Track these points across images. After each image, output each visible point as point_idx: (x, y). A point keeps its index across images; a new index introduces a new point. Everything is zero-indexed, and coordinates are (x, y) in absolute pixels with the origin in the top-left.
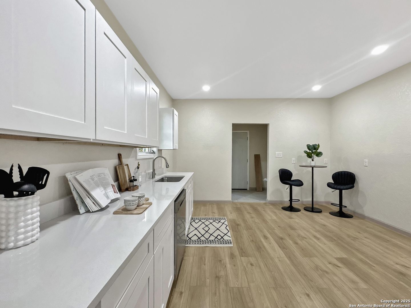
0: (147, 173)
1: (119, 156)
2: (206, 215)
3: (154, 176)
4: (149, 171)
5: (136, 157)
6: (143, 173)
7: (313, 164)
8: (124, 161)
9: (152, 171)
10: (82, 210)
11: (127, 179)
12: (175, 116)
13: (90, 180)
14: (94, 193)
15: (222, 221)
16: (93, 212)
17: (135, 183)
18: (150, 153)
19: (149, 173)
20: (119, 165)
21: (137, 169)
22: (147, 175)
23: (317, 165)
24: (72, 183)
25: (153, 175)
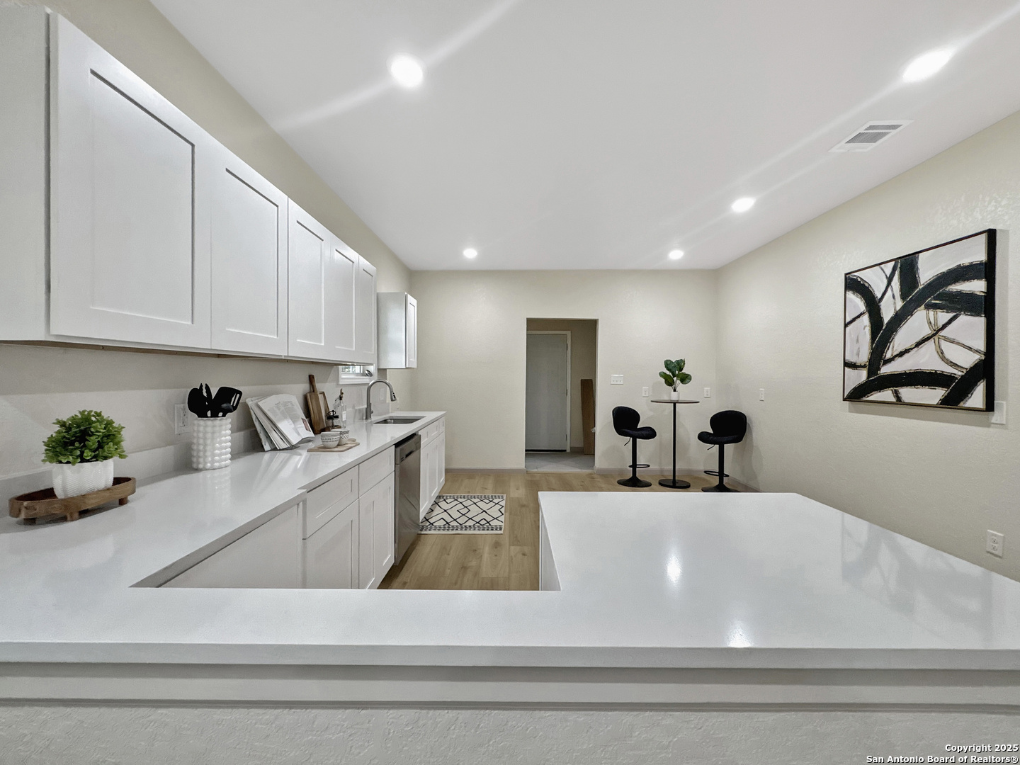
0: (356, 410)
1: (311, 378)
2: (469, 492)
3: (369, 416)
4: (361, 407)
5: (338, 381)
6: (350, 409)
7: (674, 396)
8: (319, 386)
9: (366, 406)
10: (267, 447)
11: (324, 414)
12: (409, 307)
13: (276, 409)
14: (282, 426)
15: (496, 501)
16: (280, 450)
17: (336, 422)
18: (363, 374)
19: (360, 410)
20: (310, 392)
21: (338, 401)
22: (357, 413)
23: (682, 398)
24: (255, 412)
25: (368, 413)
